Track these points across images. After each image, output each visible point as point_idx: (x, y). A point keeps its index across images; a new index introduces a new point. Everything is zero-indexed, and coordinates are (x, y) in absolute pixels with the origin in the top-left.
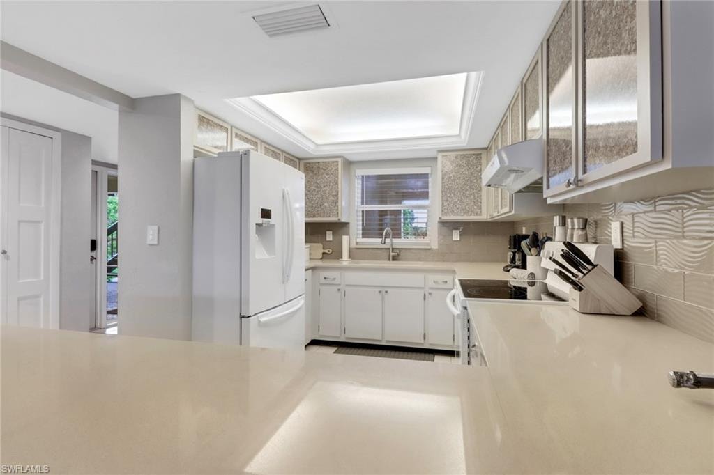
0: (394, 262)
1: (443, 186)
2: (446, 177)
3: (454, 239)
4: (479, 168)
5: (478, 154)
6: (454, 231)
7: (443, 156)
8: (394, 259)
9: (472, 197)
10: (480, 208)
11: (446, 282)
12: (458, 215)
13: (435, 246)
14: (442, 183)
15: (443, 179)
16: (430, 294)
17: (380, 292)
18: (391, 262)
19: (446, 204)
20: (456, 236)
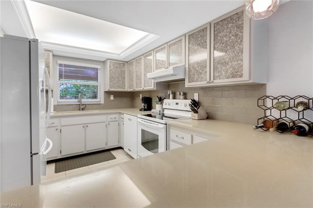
0: (83, 111)
1: (110, 76)
2: (111, 72)
3: (111, 99)
4: (124, 69)
5: (124, 64)
6: (111, 95)
7: (110, 62)
8: (83, 109)
9: (122, 81)
10: (125, 86)
11: (116, 118)
12: (116, 88)
13: (102, 102)
14: (110, 74)
15: (110, 72)
16: (109, 124)
17: (84, 127)
18: (81, 111)
19: (111, 83)
20: (112, 98)
